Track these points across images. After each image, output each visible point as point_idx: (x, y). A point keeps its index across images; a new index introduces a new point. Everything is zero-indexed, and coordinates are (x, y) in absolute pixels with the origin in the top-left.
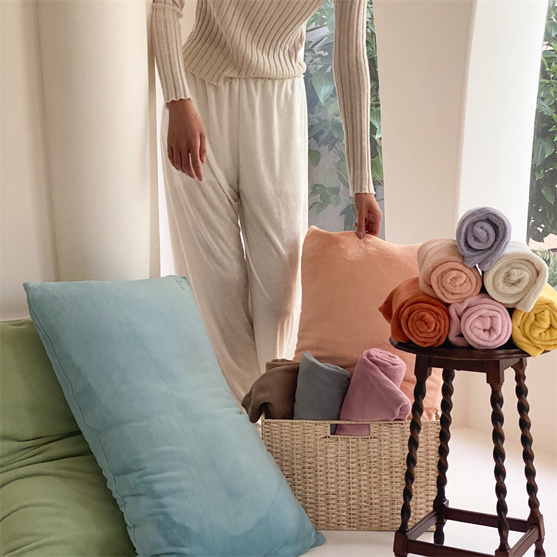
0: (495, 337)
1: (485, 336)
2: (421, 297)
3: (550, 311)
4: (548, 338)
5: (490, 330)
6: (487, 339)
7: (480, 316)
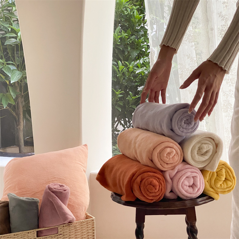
0: (197, 190)
1: (190, 190)
2: (145, 169)
3: (225, 169)
4: (226, 186)
5: (193, 186)
6: (192, 192)
7: (187, 177)
